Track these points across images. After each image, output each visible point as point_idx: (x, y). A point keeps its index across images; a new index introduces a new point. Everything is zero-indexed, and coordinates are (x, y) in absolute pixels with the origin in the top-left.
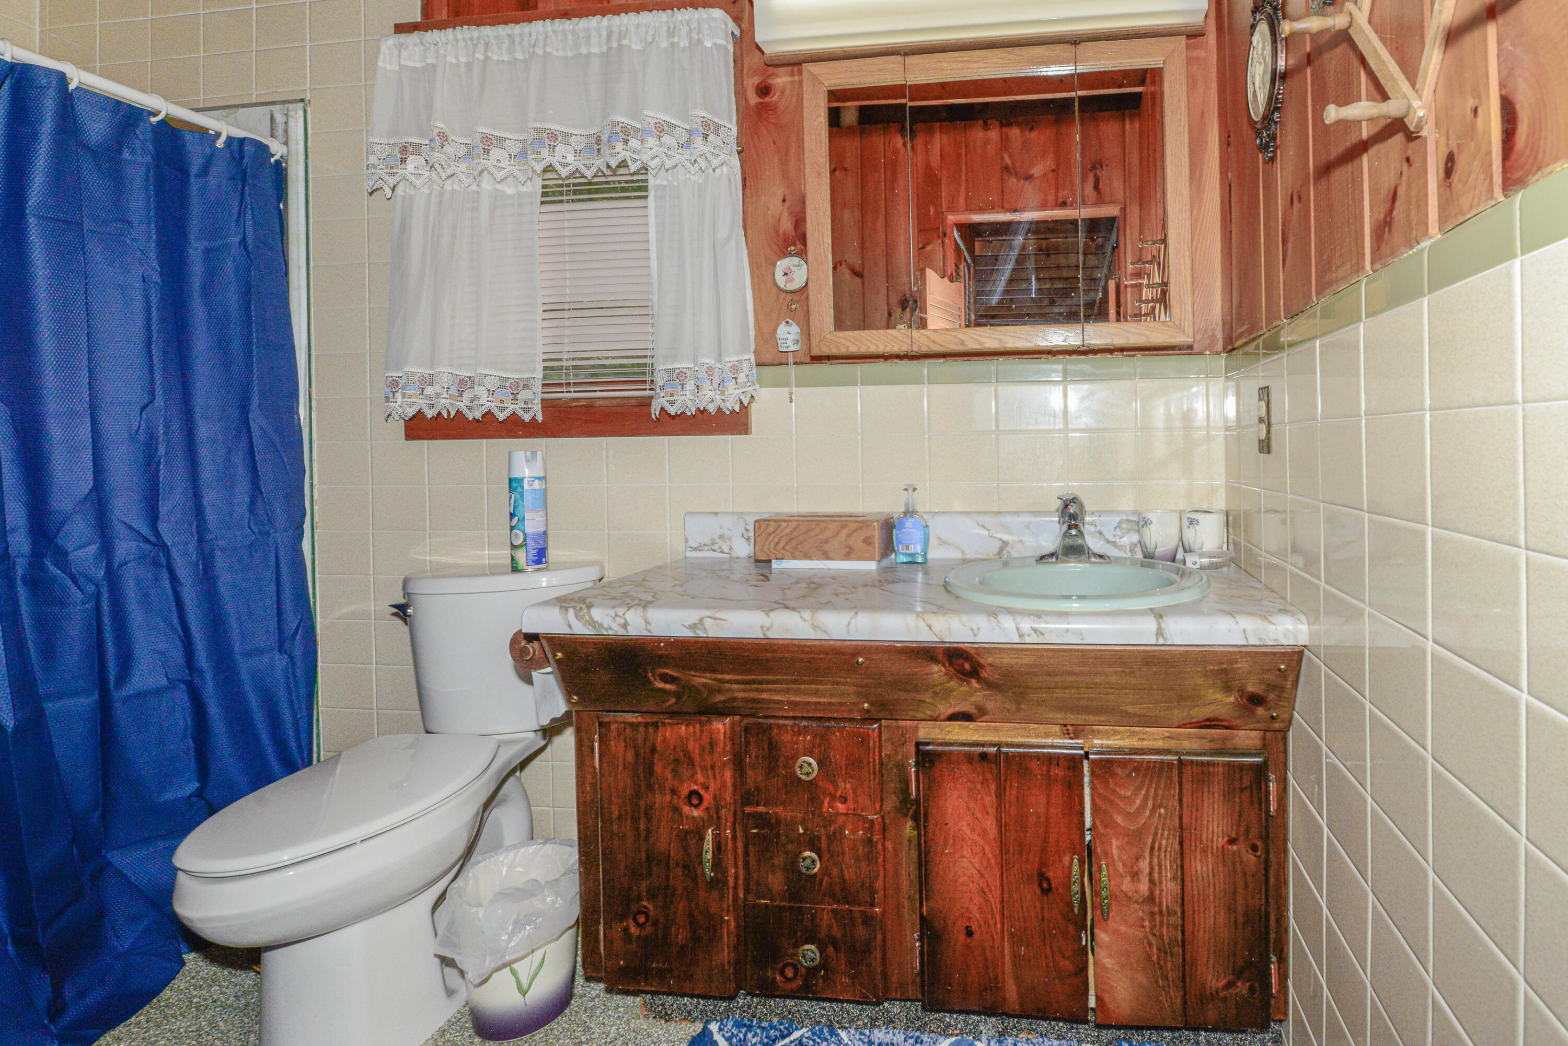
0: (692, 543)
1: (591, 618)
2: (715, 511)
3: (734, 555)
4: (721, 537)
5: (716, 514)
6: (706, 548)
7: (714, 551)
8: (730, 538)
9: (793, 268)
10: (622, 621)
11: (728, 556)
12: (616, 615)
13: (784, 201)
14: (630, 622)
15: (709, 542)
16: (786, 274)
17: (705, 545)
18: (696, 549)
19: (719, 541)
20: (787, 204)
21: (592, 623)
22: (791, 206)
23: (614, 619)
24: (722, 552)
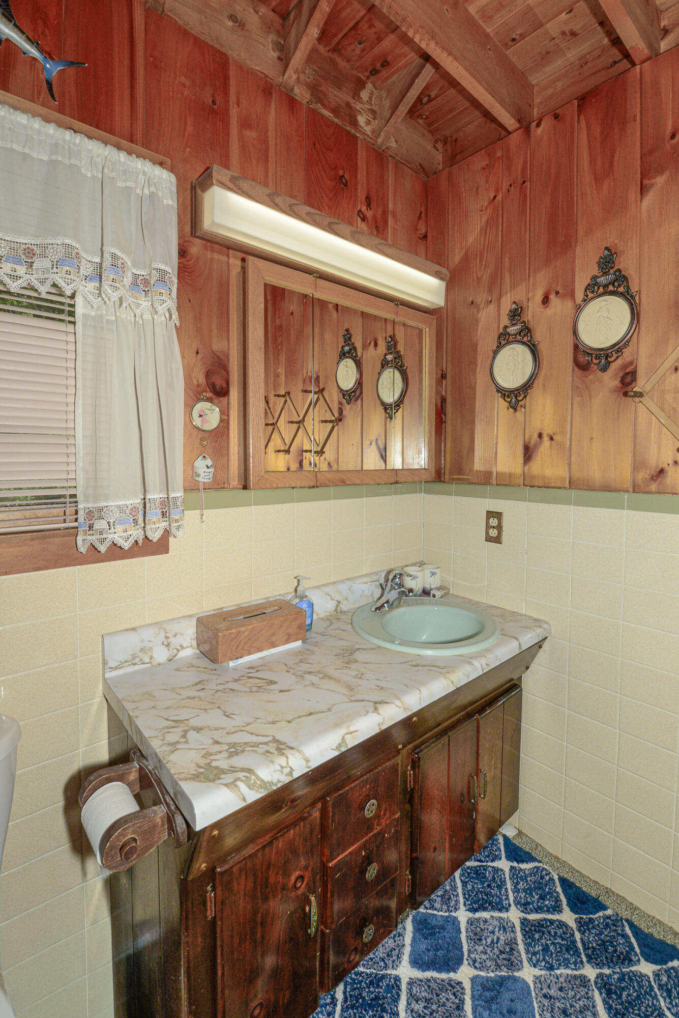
0: (112, 664)
1: (262, 781)
2: (133, 626)
3: (154, 663)
4: (142, 650)
5: (134, 629)
6: (127, 664)
7: (134, 664)
8: (151, 649)
9: (207, 412)
10: (289, 769)
11: (149, 665)
12: (282, 767)
13: (197, 353)
14: (294, 768)
15: (130, 658)
16: (201, 416)
17: (126, 661)
18: (116, 668)
19: (141, 655)
20: (200, 356)
21: (264, 784)
22: (202, 358)
23: (282, 772)
24: (143, 663)
